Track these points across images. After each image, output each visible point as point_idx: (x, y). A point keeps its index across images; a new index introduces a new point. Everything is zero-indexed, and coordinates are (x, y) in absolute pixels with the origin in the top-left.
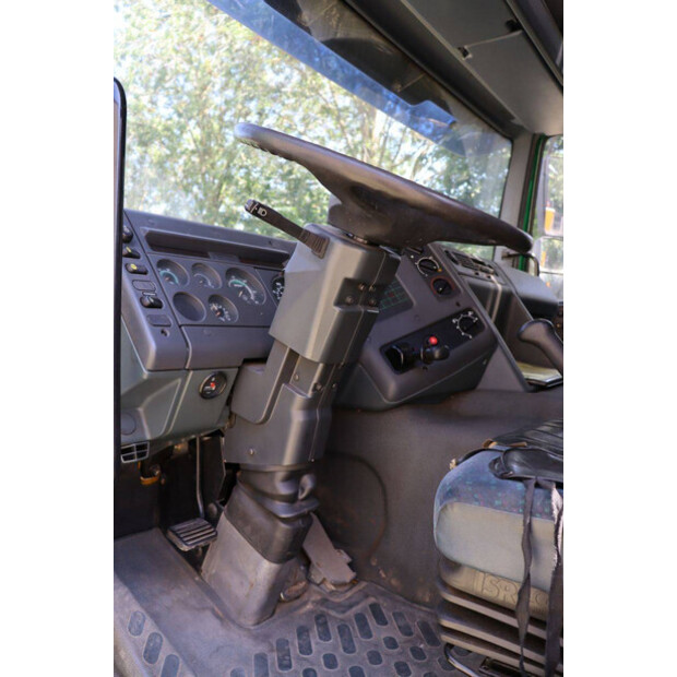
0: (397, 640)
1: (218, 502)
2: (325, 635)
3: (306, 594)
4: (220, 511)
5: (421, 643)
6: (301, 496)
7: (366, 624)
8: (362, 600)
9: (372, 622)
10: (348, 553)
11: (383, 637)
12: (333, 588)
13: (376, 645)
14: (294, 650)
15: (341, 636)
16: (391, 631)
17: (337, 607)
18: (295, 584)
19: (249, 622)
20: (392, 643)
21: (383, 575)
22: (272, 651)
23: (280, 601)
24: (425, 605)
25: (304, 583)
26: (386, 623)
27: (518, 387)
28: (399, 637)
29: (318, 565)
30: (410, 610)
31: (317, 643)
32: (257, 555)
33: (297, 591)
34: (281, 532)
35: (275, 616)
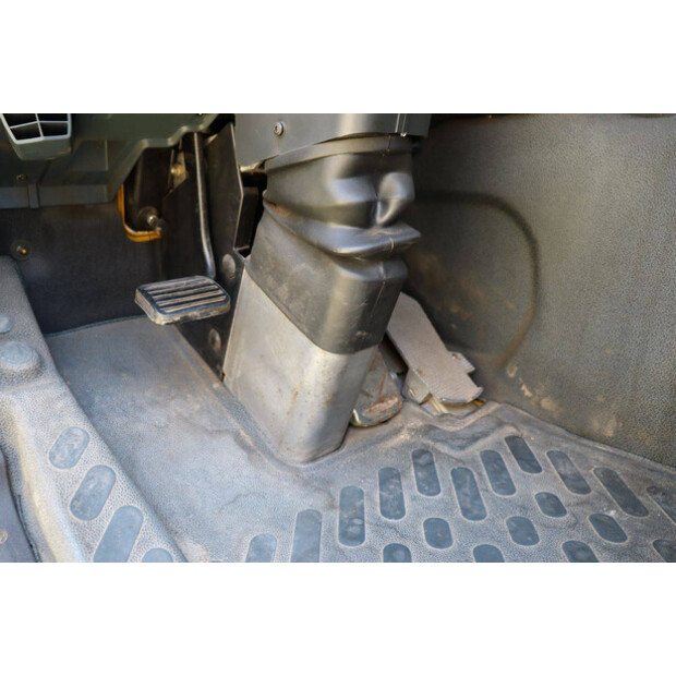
0: (562, 500)
1: (236, 250)
2: (430, 484)
3: (400, 417)
4: (239, 265)
5: (610, 507)
6: (381, 218)
7: (504, 469)
8: (493, 430)
9: (512, 466)
10: (469, 359)
11: (535, 493)
12: (445, 410)
13: (523, 508)
14: (372, 508)
15: (458, 488)
16: (548, 482)
17: (449, 439)
18: (381, 401)
19: (297, 455)
20: (554, 506)
21: (528, 393)
22: (332, 506)
23: (351, 425)
24: (605, 441)
25: (396, 400)
26: (538, 469)
28: (566, 495)
29: (420, 372)
30: (578, 449)
31: (414, 499)
32: (301, 338)
33: (384, 412)
34: (344, 288)
35: (344, 450)
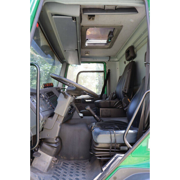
0: (73, 166)
4: (38, 149)
8: (61, 163)
9: (66, 165)
13: (70, 168)
17: (58, 165)
21: (62, 157)
22: (54, 175)
24: (73, 160)
26: (69, 165)
27: (80, 118)
30: (70, 162)
31: (60, 171)
